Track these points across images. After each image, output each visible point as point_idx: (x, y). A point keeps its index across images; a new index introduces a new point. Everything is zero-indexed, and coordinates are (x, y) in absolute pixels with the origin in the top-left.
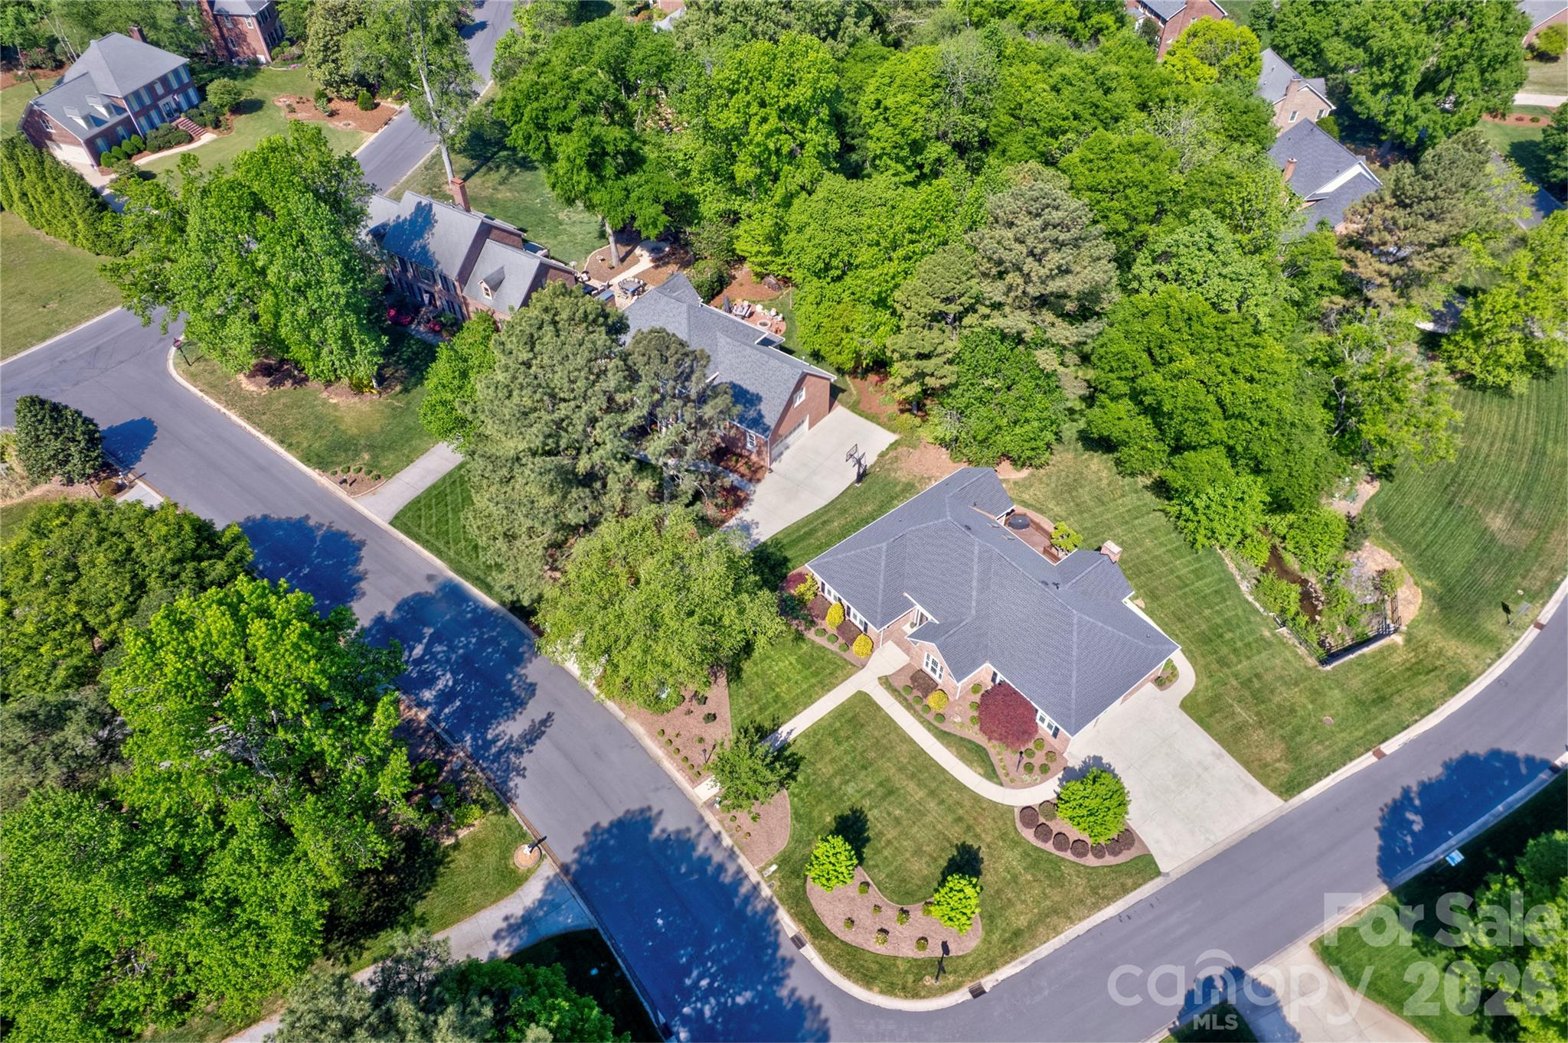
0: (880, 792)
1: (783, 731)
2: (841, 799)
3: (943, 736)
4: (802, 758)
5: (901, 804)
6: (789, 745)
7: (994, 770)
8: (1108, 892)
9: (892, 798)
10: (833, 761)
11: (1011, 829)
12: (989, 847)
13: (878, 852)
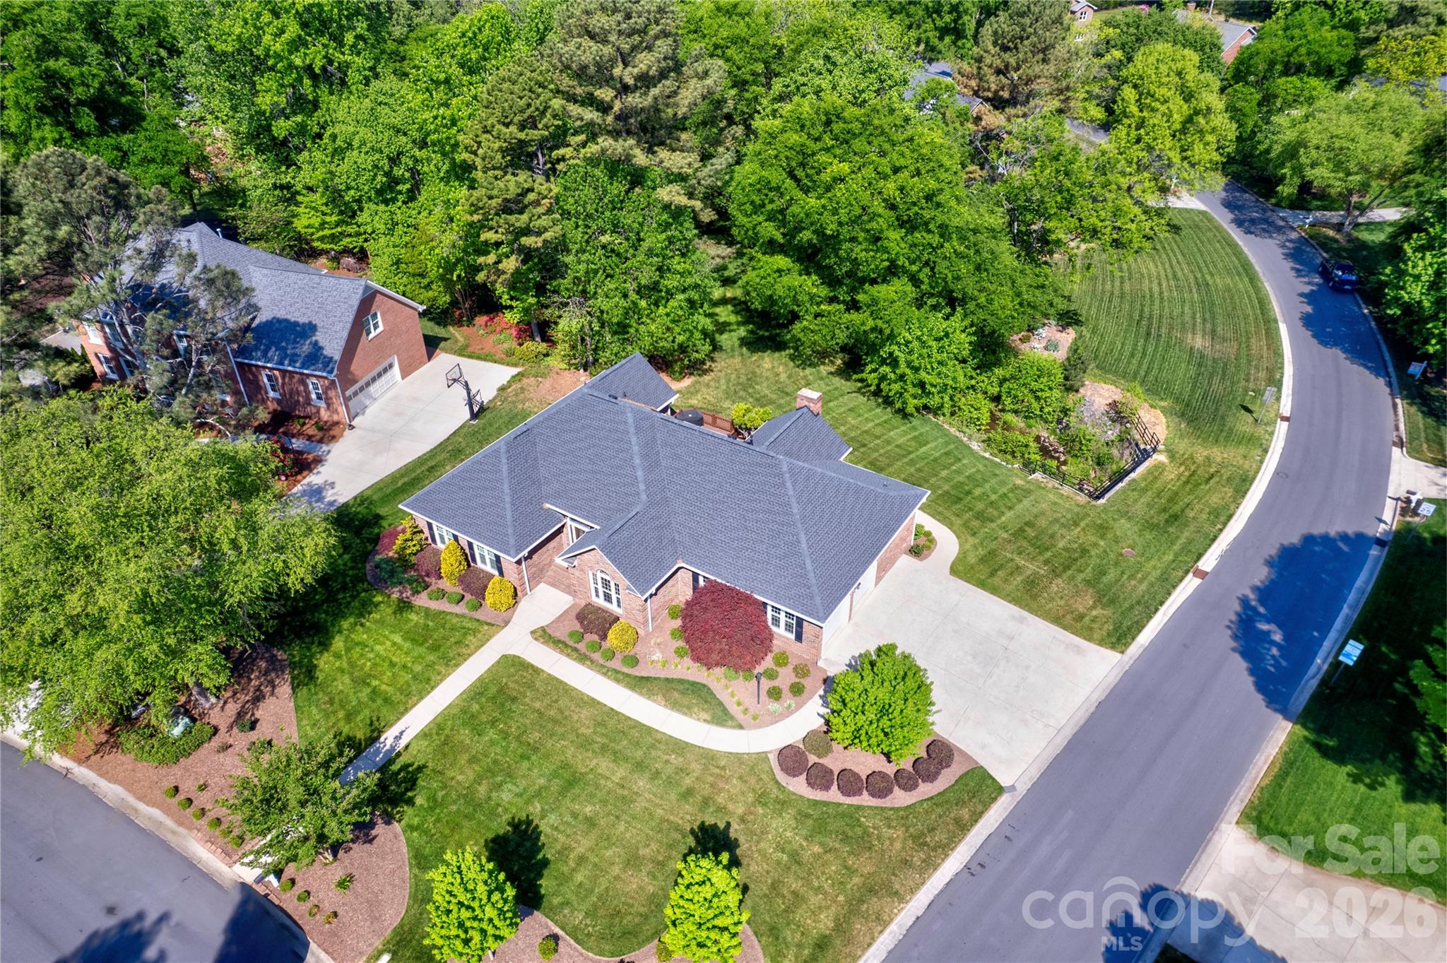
0: (556, 786)
1: (388, 738)
2: (493, 814)
3: (642, 684)
4: (420, 769)
5: (592, 796)
6: (399, 754)
7: (725, 711)
8: (940, 836)
9: (577, 791)
10: (473, 760)
11: (771, 785)
12: (743, 820)
13: (564, 879)
